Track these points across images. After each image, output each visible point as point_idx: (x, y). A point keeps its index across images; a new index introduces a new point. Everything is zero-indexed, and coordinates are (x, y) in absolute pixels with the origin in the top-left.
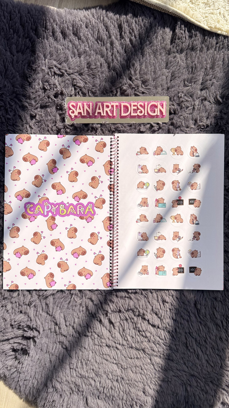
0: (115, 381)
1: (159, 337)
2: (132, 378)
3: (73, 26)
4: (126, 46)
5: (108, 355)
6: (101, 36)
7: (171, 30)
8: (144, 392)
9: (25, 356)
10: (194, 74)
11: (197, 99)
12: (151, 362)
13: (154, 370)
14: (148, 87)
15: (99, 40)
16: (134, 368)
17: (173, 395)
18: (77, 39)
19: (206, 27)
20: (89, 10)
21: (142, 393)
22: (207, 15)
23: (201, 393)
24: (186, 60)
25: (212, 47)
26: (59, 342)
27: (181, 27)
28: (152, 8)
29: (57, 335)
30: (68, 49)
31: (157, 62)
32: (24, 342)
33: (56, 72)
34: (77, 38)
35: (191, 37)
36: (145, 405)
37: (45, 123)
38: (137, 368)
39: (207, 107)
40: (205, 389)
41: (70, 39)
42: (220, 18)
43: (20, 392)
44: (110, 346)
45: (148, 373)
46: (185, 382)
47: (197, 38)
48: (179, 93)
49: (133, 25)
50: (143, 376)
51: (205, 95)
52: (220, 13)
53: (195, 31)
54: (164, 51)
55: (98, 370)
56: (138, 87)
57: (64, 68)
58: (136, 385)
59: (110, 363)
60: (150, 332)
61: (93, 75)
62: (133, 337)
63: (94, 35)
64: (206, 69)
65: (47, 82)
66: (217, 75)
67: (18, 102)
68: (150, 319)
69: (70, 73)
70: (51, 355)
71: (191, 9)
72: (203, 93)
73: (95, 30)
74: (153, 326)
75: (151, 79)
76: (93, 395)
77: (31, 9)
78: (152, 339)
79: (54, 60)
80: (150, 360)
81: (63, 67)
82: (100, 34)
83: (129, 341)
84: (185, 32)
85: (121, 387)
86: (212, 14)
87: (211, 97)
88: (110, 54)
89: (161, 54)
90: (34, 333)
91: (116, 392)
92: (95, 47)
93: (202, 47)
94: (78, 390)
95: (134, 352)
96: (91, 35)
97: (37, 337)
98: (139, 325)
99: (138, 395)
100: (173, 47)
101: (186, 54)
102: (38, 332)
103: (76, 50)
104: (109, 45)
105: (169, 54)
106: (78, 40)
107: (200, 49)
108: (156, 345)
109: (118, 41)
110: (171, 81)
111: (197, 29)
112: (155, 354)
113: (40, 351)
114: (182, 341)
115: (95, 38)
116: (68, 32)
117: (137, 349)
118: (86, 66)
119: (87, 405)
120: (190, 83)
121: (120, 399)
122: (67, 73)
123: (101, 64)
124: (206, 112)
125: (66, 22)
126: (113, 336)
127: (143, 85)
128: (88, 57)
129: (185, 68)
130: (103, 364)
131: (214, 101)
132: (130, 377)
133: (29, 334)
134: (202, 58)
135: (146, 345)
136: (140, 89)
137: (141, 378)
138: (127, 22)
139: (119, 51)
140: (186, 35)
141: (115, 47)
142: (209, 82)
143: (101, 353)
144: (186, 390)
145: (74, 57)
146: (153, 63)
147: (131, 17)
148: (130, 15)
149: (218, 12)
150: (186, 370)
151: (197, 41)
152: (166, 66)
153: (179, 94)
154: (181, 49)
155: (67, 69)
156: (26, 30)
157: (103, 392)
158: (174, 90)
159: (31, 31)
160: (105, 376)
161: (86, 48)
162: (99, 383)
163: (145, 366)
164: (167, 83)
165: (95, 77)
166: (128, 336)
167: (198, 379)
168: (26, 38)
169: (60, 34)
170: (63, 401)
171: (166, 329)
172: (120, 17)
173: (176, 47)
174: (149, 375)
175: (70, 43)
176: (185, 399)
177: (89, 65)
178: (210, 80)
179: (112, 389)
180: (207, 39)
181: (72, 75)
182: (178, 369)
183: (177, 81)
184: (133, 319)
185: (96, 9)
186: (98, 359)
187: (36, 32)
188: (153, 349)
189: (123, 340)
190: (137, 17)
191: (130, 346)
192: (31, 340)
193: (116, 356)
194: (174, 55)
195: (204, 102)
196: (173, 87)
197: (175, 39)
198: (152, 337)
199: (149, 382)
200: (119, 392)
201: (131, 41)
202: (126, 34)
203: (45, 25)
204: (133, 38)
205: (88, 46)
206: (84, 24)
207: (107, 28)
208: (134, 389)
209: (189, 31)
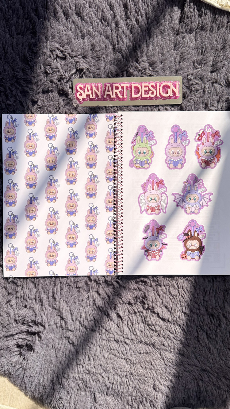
0: (124, 376)
1: (169, 331)
2: (142, 374)
3: (76, 6)
4: (131, 27)
5: (117, 350)
6: (105, 15)
7: (179, 8)
8: (154, 388)
9: (30, 352)
10: (204, 55)
11: (207, 81)
12: (162, 357)
13: (164, 365)
14: (156, 69)
15: (103, 20)
16: (144, 363)
17: (184, 390)
18: (80, 20)
19: (217, 5)
21: (152, 388)
23: (213, 388)
24: (195, 40)
25: (223, 26)
26: (65, 337)
27: (190, 5)
29: (62, 330)
30: (71, 30)
31: (164, 43)
32: (29, 338)
33: (58, 55)
34: (80, 18)
35: (200, 16)
36: (155, 401)
37: (47, 109)
38: (147, 363)
39: (218, 90)
40: (217, 384)
41: (73, 20)
43: (26, 389)
44: (118, 341)
45: (158, 368)
46: (197, 377)
47: (207, 17)
48: (188, 75)
49: (139, 4)
50: (153, 372)
51: (216, 77)
53: (204, 10)
54: (172, 31)
55: (106, 365)
56: (145, 69)
57: (67, 50)
58: (145, 381)
59: (118, 359)
60: (159, 326)
61: (97, 57)
62: (142, 332)
63: (98, 15)
64: (216, 50)
65: (49, 65)
66: (228, 55)
67: (19, 87)
68: (160, 313)
69: (73, 56)
70: (57, 351)
72: (214, 75)
73: (99, 9)
74: (163, 320)
75: (158, 61)
76: (101, 391)
78: (162, 333)
79: (56, 42)
80: (161, 354)
81: (65, 49)
83: (138, 336)
84: (194, 10)
85: (131, 383)
87: (222, 79)
88: (115, 35)
89: (169, 34)
90: (39, 328)
91: (125, 388)
92: (99, 27)
93: (212, 27)
94: (86, 386)
95: (143, 347)
96: (95, 15)
97: (42, 333)
98: (148, 319)
99: (148, 391)
100: (182, 26)
101: (195, 34)
102: (43, 327)
103: (79, 32)
104: (113, 25)
105: (178, 34)
106: (82, 20)
107: (210, 29)
108: (166, 340)
109: (124, 21)
110: (180, 62)
111: (207, 7)
112: (165, 348)
113: (45, 346)
114: (193, 334)
115: (99, 18)
116: (70, 12)
117: (146, 344)
118: (90, 49)
119: (96, 401)
120: (200, 65)
121: (129, 395)
122: (70, 56)
123: (106, 46)
124: (217, 95)
126: (122, 330)
127: (150, 67)
128: (92, 39)
129: (194, 49)
130: (111, 359)
131: (225, 84)
132: (139, 373)
133: (34, 329)
134: (212, 38)
135: (155, 339)
136: (147, 71)
137: (151, 374)
139: (124, 31)
140: (196, 14)
141: (120, 28)
142: (220, 63)
143: (109, 348)
144: (198, 385)
145: (77, 38)
146: (161, 44)
150: (198, 364)
151: (207, 20)
152: (174, 47)
153: (189, 77)
154: (191, 28)
155: (70, 51)
156: (26, 10)
157: (112, 388)
158: (183, 73)
159: (32, 11)
160: (113, 372)
161: (89, 29)
162: (107, 379)
163: (155, 361)
164: (175, 65)
165: (99, 60)
166: (136, 330)
167: (209, 374)
168: (26, 19)
169: (62, 14)
170: (70, 397)
171: (176, 322)
173: (185, 26)
174: (160, 370)
175: (72, 24)
176: (197, 394)
177: (93, 47)
178: (221, 62)
179: (121, 385)
180: (218, 17)
181: (75, 58)
182: (190, 364)
183: (186, 63)
184: (142, 312)
186: (106, 354)
187: (36, 13)
188: (163, 343)
189: (132, 334)
191: (139, 340)
192: (36, 335)
193: (125, 351)
194: (183, 35)
195: (214, 84)
196: (182, 69)
197: (184, 18)
198: (162, 332)
199: (159, 377)
200: (128, 388)
201: (137, 20)
202: (132, 14)
203: (46, 4)
204: (139, 17)
205: (91, 27)
206: (88, 3)
207: (112, 8)
208: (143, 384)
209: (199, 10)
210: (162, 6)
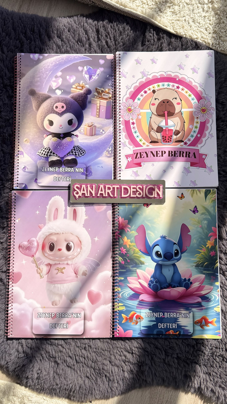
0: (83, 349)
2: (99, 347)
3: (57, 30)
4: (102, 47)
6: (80, 38)
7: (141, 33)
8: (110, 362)
15: (79, 42)
18: (60, 41)
19: (172, 31)
20: (72, 18)
21: (108, 362)
22: (173, 21)
27: (150, 31)
28: (125, 15)
34: (60, 40)
35: (159, 39)
41: (54, 41)
42: (185, 24)
47: (164, 40)
49: (109, 29)
52: (185, 20)
53: (162, 34)
58: (102, 354)
63: (75, 38)
71: (160, 16)
73: (76, 33)
77: (22, 17)
82: (80, 37)
84: (153, 35)
85: (89, 355)
86: (178, 20)
92: (76, 48)
93: (169, 48)
96: (73, 37)
99: (104, 364)
104: (87, 46)
109: (96, 42)
111: (164, 32)
115: (76, 40)
116: (52, 34)
125: (51, 26)
137: (108, 347)
138: (104, 26)
139: (96, 51)
140: (154, 37)
141: (92, 47)
147: (107, 23)
148: (106, 21)
149: (184, 20)
151: (165, 43)
156: (17, 33)
159: (22, 34)
161: (67, 48)
168: (17, 40)
169: (46, 36)
172: (98, 23)
173: (147, 48)
175: (54, 44)
185: (77, 16)
187: (25, 35)
190: (112, 23)
197: (145, 41)
201: (107, 42)
202: (102, 37)
203: (33, 29)
204: (108, 40)
205: (69, 47)
206: (67, 28)
207: (86, 32)
208: (100, 357)
209: (157, 34)
210: (128, 31)
